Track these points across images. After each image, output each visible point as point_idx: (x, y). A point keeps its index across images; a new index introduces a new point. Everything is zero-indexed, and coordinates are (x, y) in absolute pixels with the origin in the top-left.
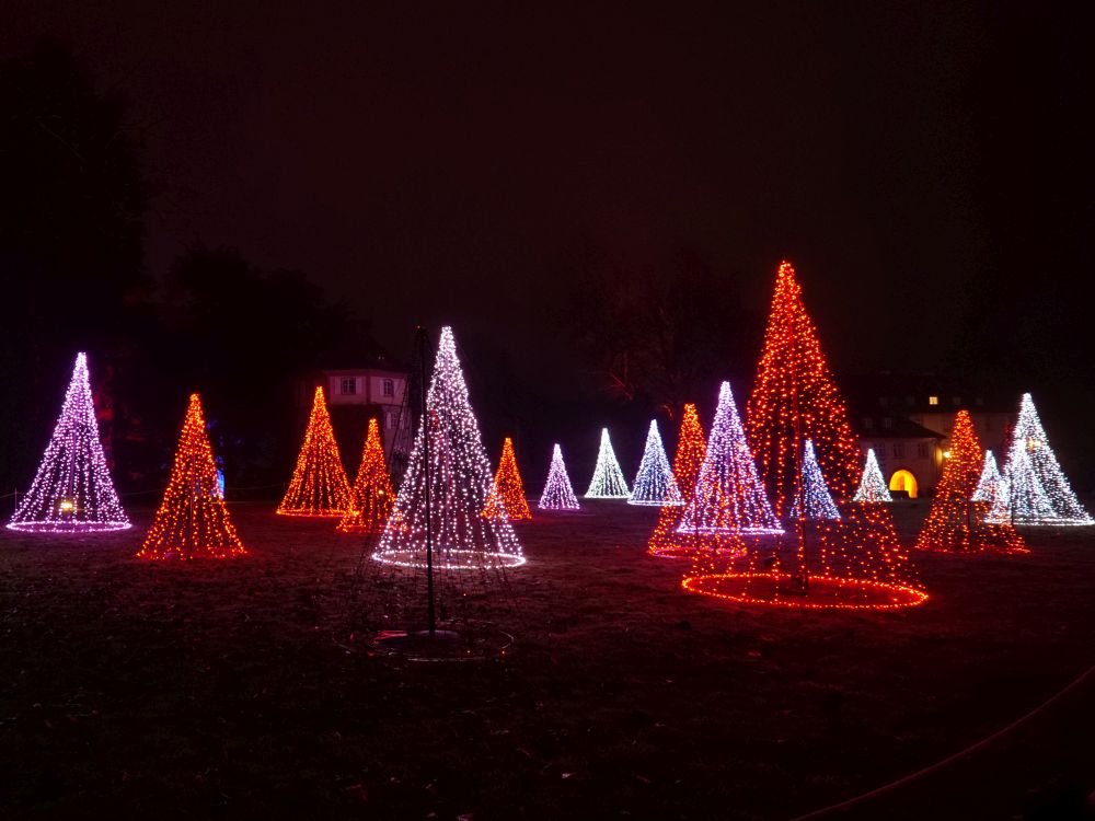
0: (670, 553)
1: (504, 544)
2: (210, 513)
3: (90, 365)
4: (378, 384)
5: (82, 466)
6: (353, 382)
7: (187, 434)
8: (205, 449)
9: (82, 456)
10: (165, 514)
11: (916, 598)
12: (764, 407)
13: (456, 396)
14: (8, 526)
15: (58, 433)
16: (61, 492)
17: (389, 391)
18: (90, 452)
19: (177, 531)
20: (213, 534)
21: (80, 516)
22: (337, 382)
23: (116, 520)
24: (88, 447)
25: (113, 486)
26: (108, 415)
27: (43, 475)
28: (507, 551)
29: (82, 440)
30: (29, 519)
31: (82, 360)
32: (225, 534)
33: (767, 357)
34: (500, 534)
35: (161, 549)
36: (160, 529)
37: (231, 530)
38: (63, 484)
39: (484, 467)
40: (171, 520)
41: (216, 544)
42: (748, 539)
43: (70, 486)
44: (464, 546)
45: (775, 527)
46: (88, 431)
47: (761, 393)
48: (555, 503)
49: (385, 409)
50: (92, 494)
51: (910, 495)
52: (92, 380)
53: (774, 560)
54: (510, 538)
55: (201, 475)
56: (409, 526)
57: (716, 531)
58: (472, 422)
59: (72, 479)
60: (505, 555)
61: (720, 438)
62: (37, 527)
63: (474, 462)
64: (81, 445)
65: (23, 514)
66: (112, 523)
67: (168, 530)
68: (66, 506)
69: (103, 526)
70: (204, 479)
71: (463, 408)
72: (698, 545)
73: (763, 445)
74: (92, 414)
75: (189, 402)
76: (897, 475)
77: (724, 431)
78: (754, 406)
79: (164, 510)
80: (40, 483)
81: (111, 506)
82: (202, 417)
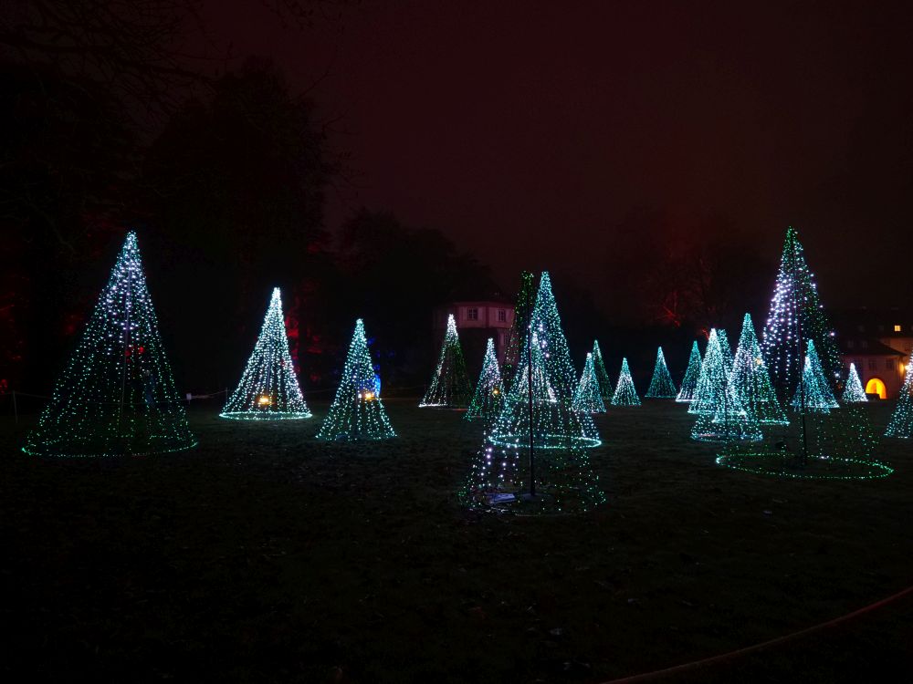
0: (707, 438)
1: (586, 431)
2: (370, 407)
3: (283, 297)
4: (495, 312)
5: (276, 371)
6: (476, 311)
7: (354, 349)
8: (367, 359)
9: (276, 364)
10: (337, 407)
11: (884, 471)
12: (776, 331)
13: (552, 322)
14: (221, 415)
15: (258, 347)
16: (260, 390)
17: (503, 316)
18: (282, 361)
19: (345, 419)
20: (372, 422)
21: (274, 408)
22: (464, 311)
23: (300, 411)
24: (281, 357)
25: (299, 387)
26: (296, 334)
27: (247, 378)
28: (588, 436)
29: (276, 352)
30: (236, 410)
31: (277, 293)
32: (381, 422)
33: (777, 295)
34: (583, 423)
35: (334, 432)
36: (333, 418)
37: (386, 419)
38: (262, 384)
39: (571, 374)
40: (341, 412)
41: (374, 429)
42: (764, 428)
43: (267, 386)
44: (557, 432)
45: (782, 420)
46: (281, 346)
47: (773, 322)
48: (623, 401)
49: (499, 331)
50: (283, 392)
51: (881, 397)
52: (284, 308)
53: (782, 444)
54: (590, 426)
55: (363, 378)
56: (516, 417)
57: (740, 422)
58: (563, 341)
59: (268, 381)
60: (587, 439)
61: (743, 354)
62: (242, 416)
63: (564, 371)
64: (275, 355)
65: (231, 406)
66: (298, 413)
67: (339, 419)
68: (264, 400)
69: (291, 415)
70: (366, 381)
71: (557, 331)
72: (727, 433)
73: (775, 360)
74: (283, 333)
75: (356, 325)
76: (871, 382)
77: (746, 349)
78: (768, 331)
79: (336, 404)
80: (245, 384)
81: (297, 401)
82: (366, 336)
